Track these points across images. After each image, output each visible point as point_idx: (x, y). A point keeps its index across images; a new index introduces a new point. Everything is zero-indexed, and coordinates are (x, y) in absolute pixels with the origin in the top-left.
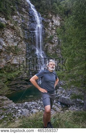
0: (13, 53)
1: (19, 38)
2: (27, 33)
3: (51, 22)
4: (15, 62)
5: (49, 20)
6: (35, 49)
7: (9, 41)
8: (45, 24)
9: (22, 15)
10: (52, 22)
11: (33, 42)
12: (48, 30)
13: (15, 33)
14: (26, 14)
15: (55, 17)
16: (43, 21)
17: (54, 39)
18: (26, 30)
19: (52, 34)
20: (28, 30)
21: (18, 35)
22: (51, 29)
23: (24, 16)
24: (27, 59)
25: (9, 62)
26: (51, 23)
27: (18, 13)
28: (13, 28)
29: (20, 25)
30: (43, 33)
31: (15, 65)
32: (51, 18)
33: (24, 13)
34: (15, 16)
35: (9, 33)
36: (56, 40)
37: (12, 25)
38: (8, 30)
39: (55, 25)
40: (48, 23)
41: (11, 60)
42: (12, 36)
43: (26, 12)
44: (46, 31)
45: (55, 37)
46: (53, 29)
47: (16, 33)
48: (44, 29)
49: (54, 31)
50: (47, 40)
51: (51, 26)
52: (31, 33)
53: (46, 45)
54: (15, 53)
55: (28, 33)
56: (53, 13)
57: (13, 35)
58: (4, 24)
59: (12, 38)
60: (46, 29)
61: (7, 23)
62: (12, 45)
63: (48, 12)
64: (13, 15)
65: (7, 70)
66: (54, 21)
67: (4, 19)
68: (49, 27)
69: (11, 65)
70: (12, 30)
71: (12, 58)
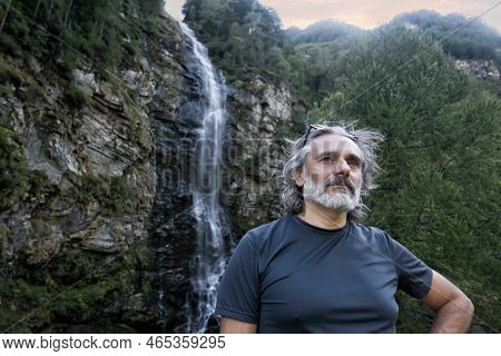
0: (100, 202)
1: (135, 150)
2: (167, 134)
3: (258, 107)
4: (102, 240)
5: (254, 99)
6: (191, 196)
7: (95, 156)
8: (237, 111)
9: (159, 72)
10: (265, 105)
12: (248, 130)
13: (121, 131)
14: (175, 68)
15: (275, 90)
16: (231, 98)
17: (265, 167)
18: (165, 121)
19: (260, 146)
20: (174, 125)
21: (132, 137)
22: (256, 130)
23: (166, 76)
25: (78, 240)
26: (258, 109)
27: (144, 62)
28: (117, 112)
29: (144, 102)
30: (226, 137)
31: (101, 254)
32: (260, 93)
33: (168, 65)
34: (132, 73)
35: (98, 126)
36: (274, 171)
37: (116, 100)
38: (98, 118)
39: (273, 118)
40: (249, 108)
41: (86, 232)
42: (108, 139)
43: (173, 63)
44: (239, 134)
45: (272, 157)
46: (263, 129)
47: (125, 129)
48: (231, 125)
49: (267, 135)
50: (239, 167)
51: (258, 118)
52: (182, 134)
53: (234, 185)
54: (107, 206)
55: (173, 133)
56: (267, 78)
57: (113, 136)
58: (88, 92)
59: (106, 146)
60: (239, 126)
61: (97, 91)
62: (103, 172)
63: (250, 71)
64: (127, 67)
65: (61, 272)
66: (271, 101)
67: (91, 76)
68: (251, 122)
69: (85, 251)
70: (114, 117)
71: (94, 224)
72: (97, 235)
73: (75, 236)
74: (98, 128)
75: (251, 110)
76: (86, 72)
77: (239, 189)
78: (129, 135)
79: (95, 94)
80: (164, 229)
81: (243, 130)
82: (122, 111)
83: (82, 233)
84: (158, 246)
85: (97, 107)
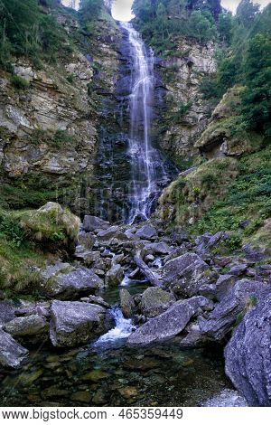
0: (48, 144)
1: (74, 113)
3: (185, 67)
4: (53, 165)
5: (180, 62)
8: (163, 75)
9: (99, 62)
10: (190, 64)
11: (121, 124)
12: (177, 88)
13: (60, 101)
14: (112, 55)
15: (200, 49)
16: (157, 66)
17: (192, 114)
18: (105, 95)
19: (188, 99)
21: (69, 103)
22: (184, 87)
23: (105, 63)
25: (37, 166)
26: (185, 69)
28: (53, 89)
31: (54, 175)
32: (185, 56)
33: (107, 54)
34: (72, 65)
35: (42, 100)
36: (201, 116)
37: (50, 81)
38: (42, 94)
39: (198, 74)
40: (176, 69)
41: (42, 161)
42: (51, 108)
43: (110, 53)
44: (168, 93)
45: (198, 105)
46: (190, 85)
47: (62, 100)
48: (158, 88)
49: (193, 89)
50: (171, 119)
51: (185, 77)
52: (120, 101)
53: (168, 133)
54: (53, 146)
56: (191, 40)
57: (55, 105)
58: (28, 80)
59: (51, 112)
60: (167, 87)
61: (36, 77)
62: (50, 127)
63: (176, 40)
64: (68, 62)
65: (30, 182)
66: (195, 60)
67: (29, 69)
68: (178, 81)
69: (45, 173)
70: (53, 93)
71: (46, 157)
72: (50, 163)
73: (36, 163)
74: (43, 102)
75: (177, 71)
76: (26, 67)
77: (173, 136)
78: (66, 104)
79: (34, 79)
80: (106, 164)
81: (172, 89)
82: (57, 88)
83: (40, 162)
84: (102, 174)
85: (39, 89)
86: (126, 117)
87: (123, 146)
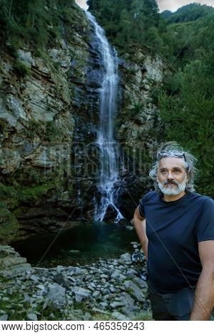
0: (40, 137)
1: (60, 104)
2: (79, 92)
3: (140, 72)
4: (42, 160)
5: (137, 67)
6: (96, 133)
7: (35, 108)
8: (125, 76)
9: (73, 49)
10: (144, 71)
11: (92, 115)
12: (132, 89)
13: (50, 91)
14: (83, 46)
15: (152, 60)
16: (121, 67)
17: (143, 114)
18: (78, 84)
19: (140, 100)
20: (83, 87)
21: (57, 95)
22: (138, 89)
23: (78, 52)
24: (73, 156)
25: (29, 160)
26: (139, 74)
27: (62, 42)
28: (47, 78)
29: (64, 71)
30: (118, 95)
31: (41, 168)
32: (141, 62)
33: (79, 44)
34: (55, 51)
35: (36, 88)
36: (149, 117)
37: (46, 70)
38: (36, 82)
39: (150, 80)
40: (133, 73)
41: (34, 155)
42: (43, 97)
43: (82, 43)
44: (126, 92)
45: (148, 107)
46: (143, 88)
47: (53, 89)
48: (121, 86)
49: (145, 93)
50: (126, 114)
51: (139, 80)
52: (89, 92)
53: (123, 126)
54: (45, 140)
55: (83, 92)
56: (146, 51)
57: (46, 95)
58: (28, 65)
59: (42, 101)
60: (126, 87)
61: (34, 64)
62: (41, 118)
63: (135, 46)
64: (52, 47)
65: (22, 178)
66: (148, 68)
67: (29, 54)
68: (134, 83)
69: (34, 167)
70: (45, 82)
71: (38, 150)
72: (40, 157)
73: (28, 157)
75: (134, 75)
76: (26, 51)
77: (126, 129)
78: (55, 94)
79: (32, 66)
80: (80, 154)
81: (129, 89)
82: (50, 78)
83: (31, 156)
85: (34, 76)
86: (96, 109)
87: (93, 137)
